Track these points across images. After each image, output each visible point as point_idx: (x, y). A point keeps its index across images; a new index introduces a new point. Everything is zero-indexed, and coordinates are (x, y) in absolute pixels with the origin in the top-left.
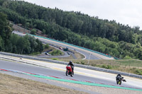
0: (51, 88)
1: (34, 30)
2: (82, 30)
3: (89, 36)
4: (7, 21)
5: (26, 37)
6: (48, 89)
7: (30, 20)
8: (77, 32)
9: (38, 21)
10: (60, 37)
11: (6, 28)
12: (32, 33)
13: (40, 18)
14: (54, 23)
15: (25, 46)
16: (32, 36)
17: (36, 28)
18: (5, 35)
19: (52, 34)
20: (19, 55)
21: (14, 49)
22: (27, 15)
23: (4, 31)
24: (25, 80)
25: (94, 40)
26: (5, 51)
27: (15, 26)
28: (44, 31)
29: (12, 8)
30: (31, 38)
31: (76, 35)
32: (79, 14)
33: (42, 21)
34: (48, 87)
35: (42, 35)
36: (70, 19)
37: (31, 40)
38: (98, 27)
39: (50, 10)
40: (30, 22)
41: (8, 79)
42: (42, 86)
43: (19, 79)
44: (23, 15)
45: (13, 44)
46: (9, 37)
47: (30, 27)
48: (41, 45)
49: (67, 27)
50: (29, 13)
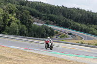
0: (60, 60)
1: (48, 21)
2: (80, 20)
3: (86, 24)
4: (30, 16)
5: (43, 27)
6: (58, 61)
7: (45, 15)
8: (77, 22)
9: (50, 15)
10: (66, 25)
11: (29, 21)
12: (47, 23)
13: (51, 13)
14: (62, 16)
15: (42, 32)
16: (47, 25)
17: (49, 20)
18: (28, 25)
19: (60, 24)
20: (38, 39)
21: (34, 34)
22: (43, 11)
23: (27, 22)
24: (42, 55)
25: (90, 27)
26: (29, 36)
27: (35, 19)
28: (55, 21)
29: (32, 7)
30: (46, 27)
31: (77, 24)
32: (78, 9)
33: (53, 15)
34: (59, 60)
35: (53, 24)
36: (72, 13)
37: (46, 28)
38: (92, 18)
39: (58, 7)
40: (45, 16)
41: (31, 55)
42: (54, 59)
43: (39, 55)
44: (40, 11)
45: (34, 31)
46: (31, 26)
47: (45, 19)
48: (53, 31)
49: (70, 18)
50: (44, 10)
